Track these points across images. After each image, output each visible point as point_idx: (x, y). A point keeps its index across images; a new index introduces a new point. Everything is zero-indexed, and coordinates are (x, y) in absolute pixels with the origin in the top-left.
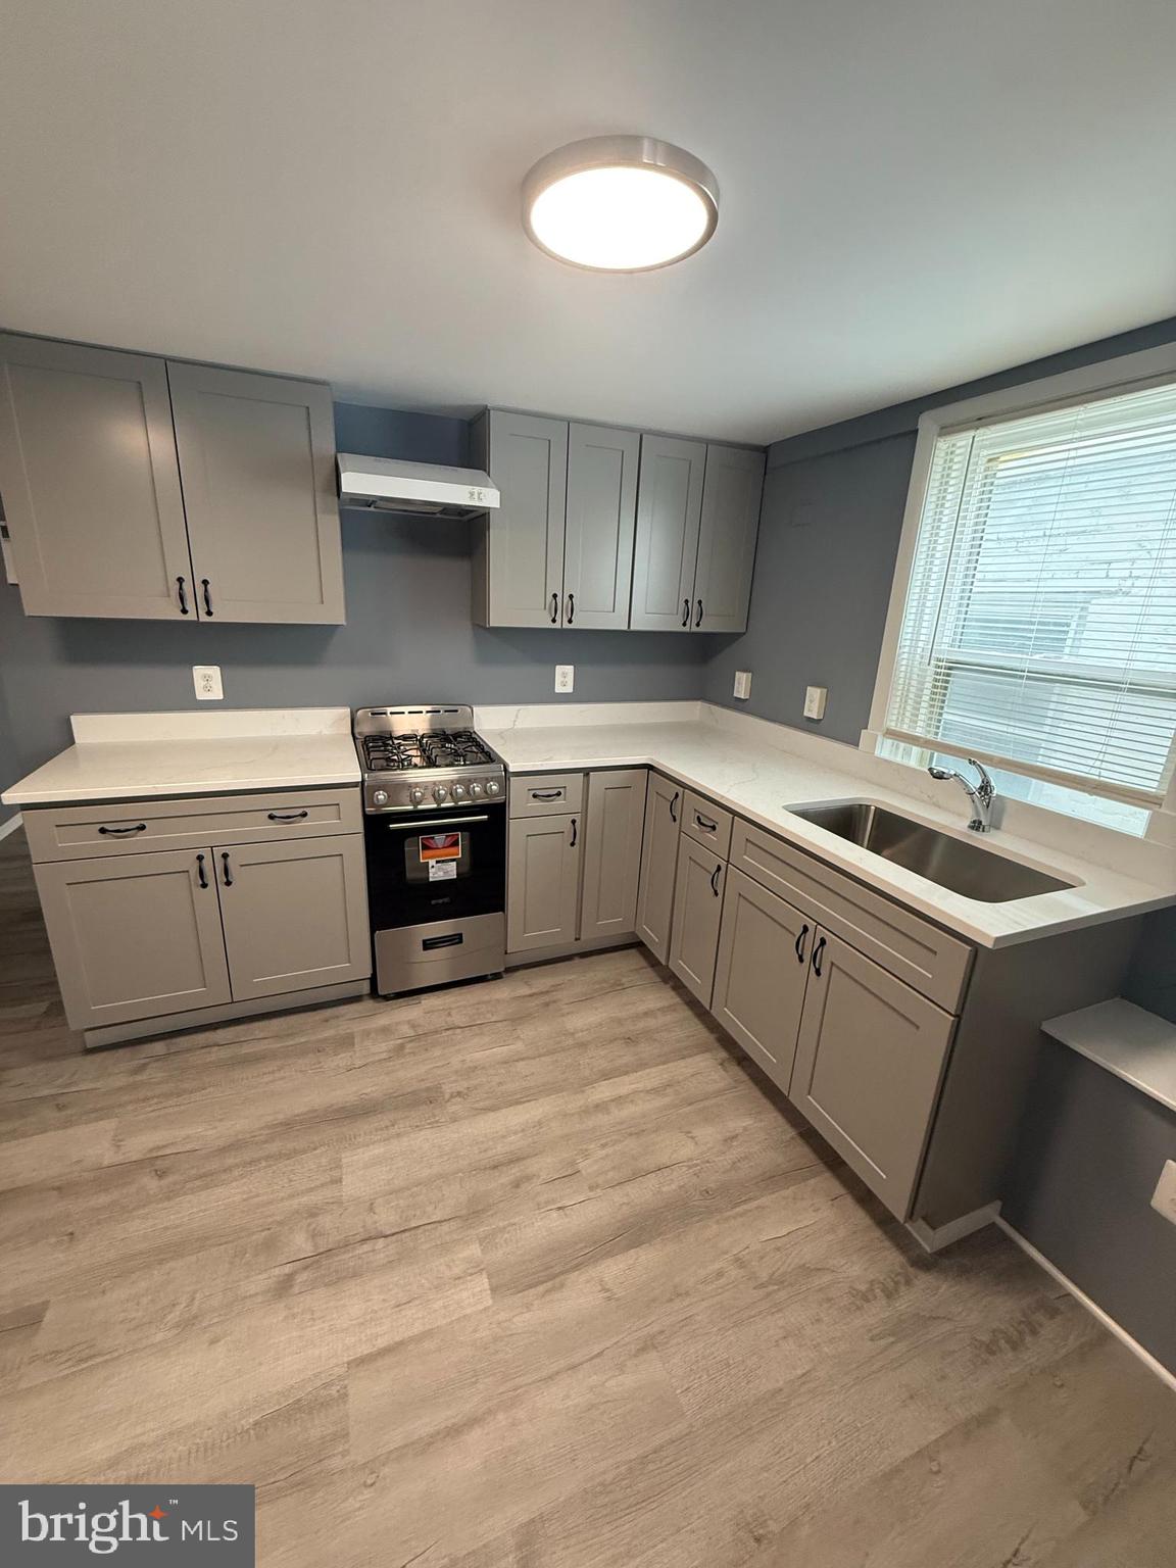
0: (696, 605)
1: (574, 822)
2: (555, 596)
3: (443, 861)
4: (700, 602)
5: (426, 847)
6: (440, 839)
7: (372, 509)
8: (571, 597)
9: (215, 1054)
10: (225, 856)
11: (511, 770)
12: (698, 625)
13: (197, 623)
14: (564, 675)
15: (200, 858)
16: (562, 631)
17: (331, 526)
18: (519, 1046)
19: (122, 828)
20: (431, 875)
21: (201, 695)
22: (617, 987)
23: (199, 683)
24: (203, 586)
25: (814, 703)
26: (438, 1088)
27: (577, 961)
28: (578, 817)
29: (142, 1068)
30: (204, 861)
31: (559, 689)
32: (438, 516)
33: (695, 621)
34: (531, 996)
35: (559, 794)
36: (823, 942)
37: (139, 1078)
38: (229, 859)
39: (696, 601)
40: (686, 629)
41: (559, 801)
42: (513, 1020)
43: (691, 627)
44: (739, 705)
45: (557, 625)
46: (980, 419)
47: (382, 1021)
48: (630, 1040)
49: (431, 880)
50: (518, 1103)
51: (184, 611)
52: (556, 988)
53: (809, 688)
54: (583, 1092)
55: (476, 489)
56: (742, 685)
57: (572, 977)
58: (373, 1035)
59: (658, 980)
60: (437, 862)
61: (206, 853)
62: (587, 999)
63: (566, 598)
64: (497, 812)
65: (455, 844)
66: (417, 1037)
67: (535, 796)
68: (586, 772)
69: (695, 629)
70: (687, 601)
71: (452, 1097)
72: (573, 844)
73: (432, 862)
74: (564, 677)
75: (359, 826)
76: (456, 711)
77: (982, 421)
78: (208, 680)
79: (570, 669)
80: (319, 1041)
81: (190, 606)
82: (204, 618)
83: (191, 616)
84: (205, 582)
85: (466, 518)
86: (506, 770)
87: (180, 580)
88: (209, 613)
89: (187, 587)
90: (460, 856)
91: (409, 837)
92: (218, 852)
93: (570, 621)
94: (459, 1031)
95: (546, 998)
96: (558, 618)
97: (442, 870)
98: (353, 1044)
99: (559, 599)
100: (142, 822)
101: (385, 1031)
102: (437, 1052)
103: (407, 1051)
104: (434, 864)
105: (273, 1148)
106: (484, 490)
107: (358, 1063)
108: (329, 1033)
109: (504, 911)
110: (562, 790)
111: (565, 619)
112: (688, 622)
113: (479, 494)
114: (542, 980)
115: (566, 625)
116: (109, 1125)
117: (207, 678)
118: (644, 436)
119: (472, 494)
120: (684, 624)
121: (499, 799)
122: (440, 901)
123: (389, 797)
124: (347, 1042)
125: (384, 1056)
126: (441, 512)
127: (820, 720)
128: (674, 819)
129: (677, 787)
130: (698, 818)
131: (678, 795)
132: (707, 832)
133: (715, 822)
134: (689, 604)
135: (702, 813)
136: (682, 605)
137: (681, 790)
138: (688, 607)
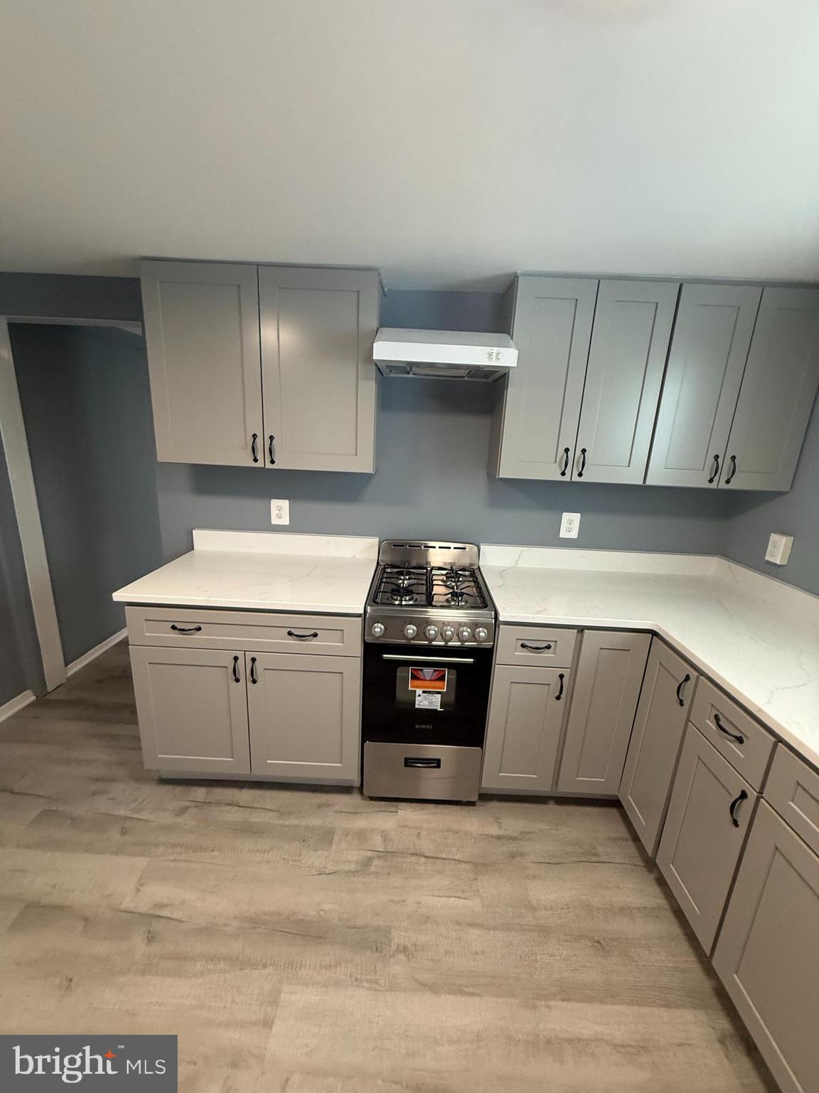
0: (728, 460)
1: (561, 676)
2: (567, 450)
3: (429, 692)
4: (733, 458)
5: (414, 677)
6: (428, 672)
7: (411, 376)
8: (584, 451)
9: (233, 815)
10: (254, 660)
11: (501, 618)
12: (728, 482)
13: (263, 469)
14: (570, 522)
15: (236, 659)
16: (571, 484)
17: (369, 390)
18: (474, 904)
19: (187, 628)
20: (417, 702)
21: (275, 521)
22: (589, 857)
23: (274, 512)
24: (270, 440)
26: (387, 931)
27: (552, 806)
28: (566, 673)
29: (183, 811)
30: (239, 661)
31: (563, 534)
32: (466, 379)
33: (724, 478)
34: (499, 838)
35: (549, 647)
37: (179, 820)
38: (256, 662)
39: (728, 457)
40: (713, 486)
41: (548, 655)
42: (476, 865)
43: (720, 484)
44: (771, 570)
45: (567, 478)
47: (361, 823)
48: (601, 945)
49: (416, 706)
50: (461, 992)
51: (256, 460)
52: (524, 836)
54: (535, 1008)
55: (495, 350)
56: (778, 549)
57: (543, 826)
58: (349, 838)
59: (642, 864)
60: (424, 692)
61: (241, 655)
62: (554, 863)
63: (579, 452)
64: (484, 657)
65: (442, 678)
66: (386, 855)
67: (523, 646)
68: (581, 629)
69: (723, 486)
70: (717, 457)
71: (397, 951)
72: (558, 698)
73: (419, 691)
74: (570, 524)
75: (358, 650)
76: (465, 549)
78: (280, 510)
79: (576, 517)
80: (307, 828)
81: (260, 457)
82: (269, 466)
83: (260, 464)
84: (271, 438)
85: (491, 380)
86: (496, 617)
87: (255, 436)
88: (272, 462)
89: (259, 441)
90: (445, 690)
91: (399, 666)
92: (249, 656)
93: (580, 475)
94: (422, 860)
95: (512, 847)
96: (568, 471)
97: (428, 699)
98: (331, 842)
99: (571, 454)
100: (199, 625)
101: (361, 835)
102: (396, 881)
103: (373, 869)
104: (421, 693)
105: (236, 947)
106: (502, 350)
107: (330, 868)
108: (316, 822)
109: (482, 748)
110: (552, 644)
111: (576, 473)
112: (716, 479)
113: (498, 354)
114: (513, 821)
115: (576, 478)
116: (141, 862)
117: (280, 509)
118: (684, 285)
119: (490, 355)
120: (711, 481)
121: (489, 644)
122: (424, 727)
123: (386, 629)
124: (326, 837)
125: (353, 867)
126: (469, 375)
128: (681, 703)
129: (689, 668)
130: (717, 717)
131: (687, 678)
132: (729, 741)
133: (742, 733)
134: (720, 460)
135: (721, 713)
136: (711, 460)
137: (694, 674)
138: (718, 463)
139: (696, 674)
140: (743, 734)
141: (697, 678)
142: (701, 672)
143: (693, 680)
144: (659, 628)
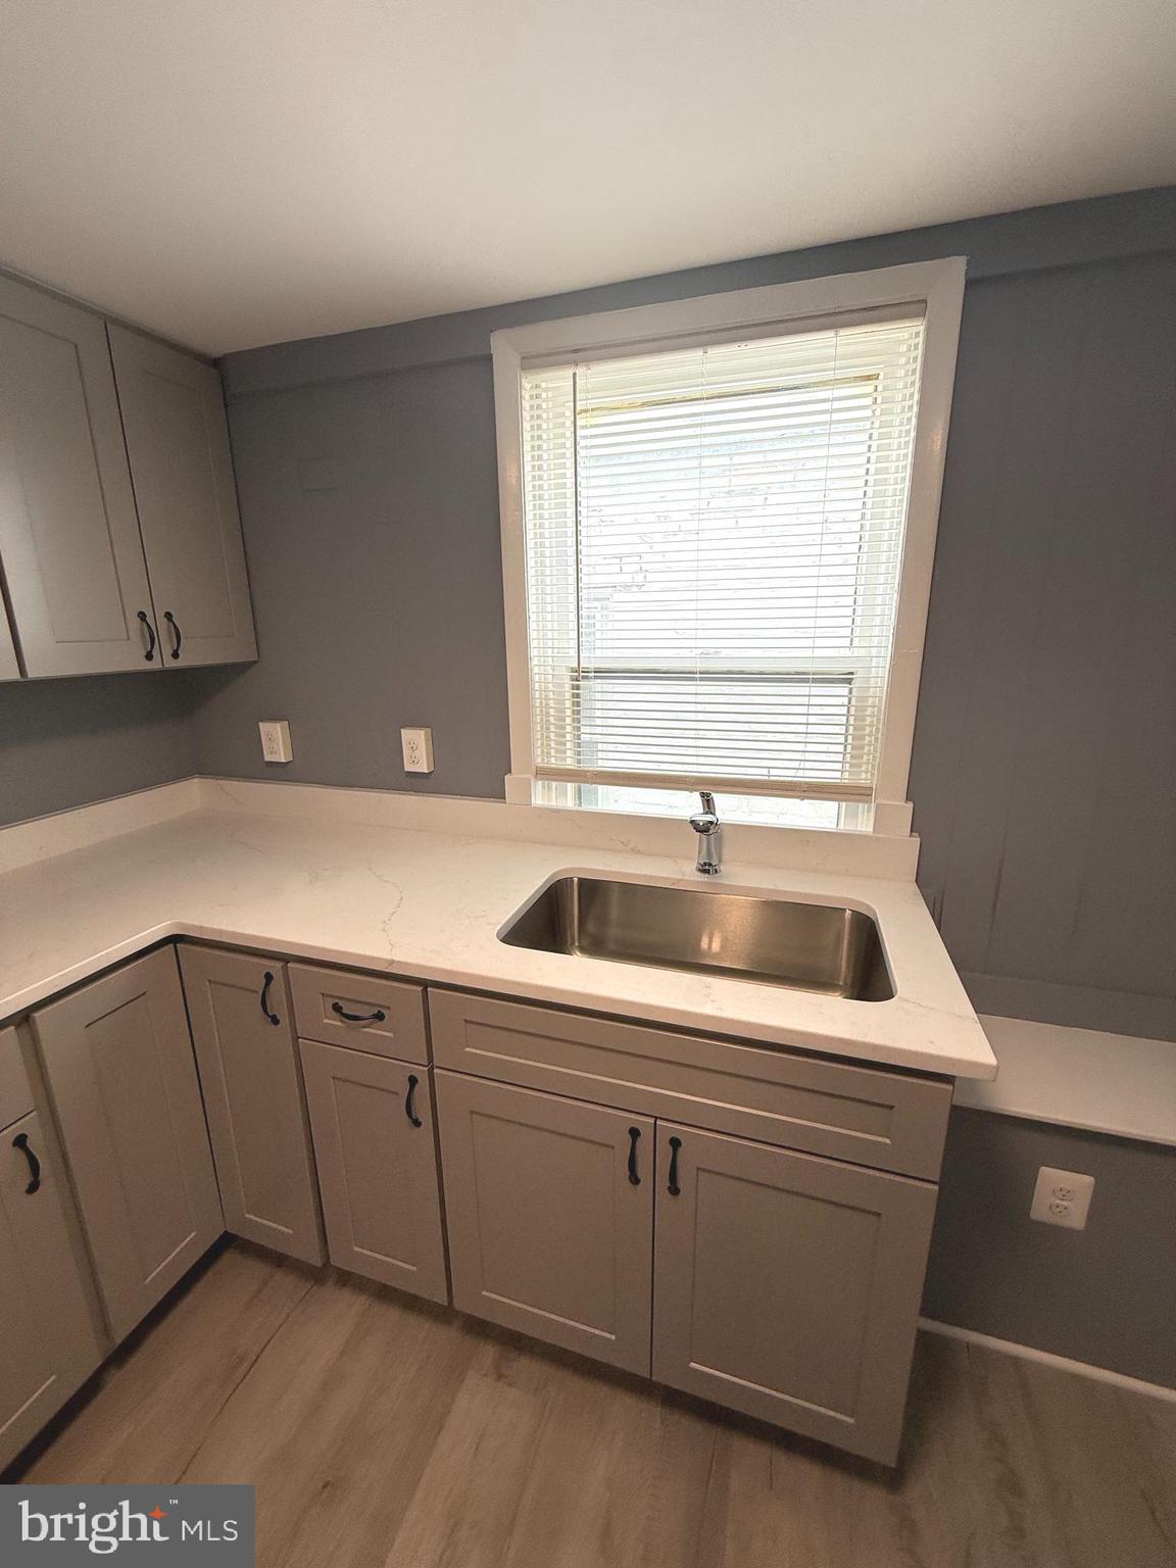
0: (162, 622)
4: (168, 616)
12: (175, 655)
22: (236, 1377)
25: (416, 749)
33: (167, 651)
36: (675, 1143)
39: (160, 616)
40: (155, 665)
43: (163, 661)
44: (277, 773)
46: (575, 351)
53: (402, 730)
56: (276, 743)
69: (171, 663)
70: (142, 616)
77: (577, 355)
112: (155, 653)
120: (149, 656)
127: (430, 773)
128: (275, 1020)
129: (264, 962)
130: (337, 1008)
131: (269, 977)
132: (365, 1027)
133: (375, 1005)
134: (150, 620)
135: (337, 997)
136: (135, 622)
137: (275, 967)
138: (148, 626)
139: (279, 965)
140: (380, 1006)
141: (285, 969)
142: (284, 958)
143: (277, 975)
144: (181, 925)
